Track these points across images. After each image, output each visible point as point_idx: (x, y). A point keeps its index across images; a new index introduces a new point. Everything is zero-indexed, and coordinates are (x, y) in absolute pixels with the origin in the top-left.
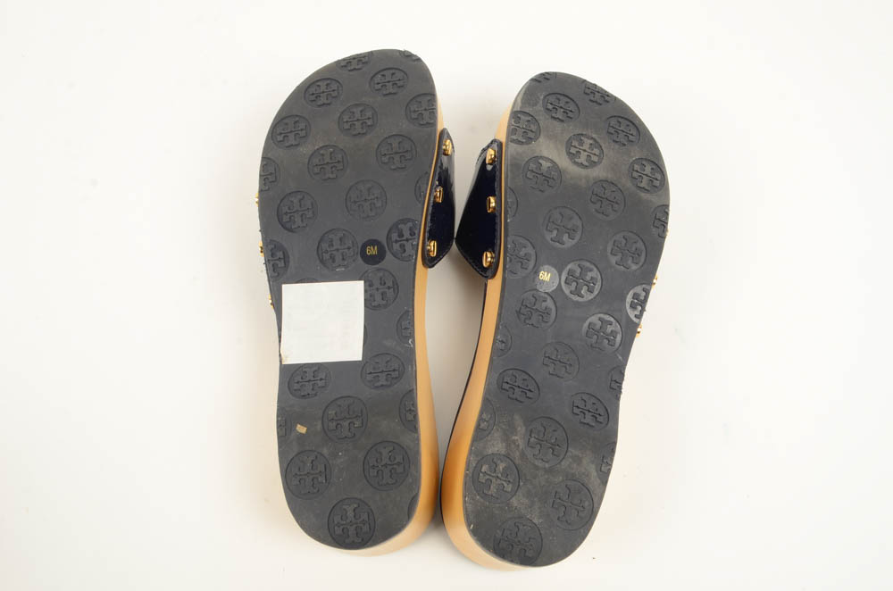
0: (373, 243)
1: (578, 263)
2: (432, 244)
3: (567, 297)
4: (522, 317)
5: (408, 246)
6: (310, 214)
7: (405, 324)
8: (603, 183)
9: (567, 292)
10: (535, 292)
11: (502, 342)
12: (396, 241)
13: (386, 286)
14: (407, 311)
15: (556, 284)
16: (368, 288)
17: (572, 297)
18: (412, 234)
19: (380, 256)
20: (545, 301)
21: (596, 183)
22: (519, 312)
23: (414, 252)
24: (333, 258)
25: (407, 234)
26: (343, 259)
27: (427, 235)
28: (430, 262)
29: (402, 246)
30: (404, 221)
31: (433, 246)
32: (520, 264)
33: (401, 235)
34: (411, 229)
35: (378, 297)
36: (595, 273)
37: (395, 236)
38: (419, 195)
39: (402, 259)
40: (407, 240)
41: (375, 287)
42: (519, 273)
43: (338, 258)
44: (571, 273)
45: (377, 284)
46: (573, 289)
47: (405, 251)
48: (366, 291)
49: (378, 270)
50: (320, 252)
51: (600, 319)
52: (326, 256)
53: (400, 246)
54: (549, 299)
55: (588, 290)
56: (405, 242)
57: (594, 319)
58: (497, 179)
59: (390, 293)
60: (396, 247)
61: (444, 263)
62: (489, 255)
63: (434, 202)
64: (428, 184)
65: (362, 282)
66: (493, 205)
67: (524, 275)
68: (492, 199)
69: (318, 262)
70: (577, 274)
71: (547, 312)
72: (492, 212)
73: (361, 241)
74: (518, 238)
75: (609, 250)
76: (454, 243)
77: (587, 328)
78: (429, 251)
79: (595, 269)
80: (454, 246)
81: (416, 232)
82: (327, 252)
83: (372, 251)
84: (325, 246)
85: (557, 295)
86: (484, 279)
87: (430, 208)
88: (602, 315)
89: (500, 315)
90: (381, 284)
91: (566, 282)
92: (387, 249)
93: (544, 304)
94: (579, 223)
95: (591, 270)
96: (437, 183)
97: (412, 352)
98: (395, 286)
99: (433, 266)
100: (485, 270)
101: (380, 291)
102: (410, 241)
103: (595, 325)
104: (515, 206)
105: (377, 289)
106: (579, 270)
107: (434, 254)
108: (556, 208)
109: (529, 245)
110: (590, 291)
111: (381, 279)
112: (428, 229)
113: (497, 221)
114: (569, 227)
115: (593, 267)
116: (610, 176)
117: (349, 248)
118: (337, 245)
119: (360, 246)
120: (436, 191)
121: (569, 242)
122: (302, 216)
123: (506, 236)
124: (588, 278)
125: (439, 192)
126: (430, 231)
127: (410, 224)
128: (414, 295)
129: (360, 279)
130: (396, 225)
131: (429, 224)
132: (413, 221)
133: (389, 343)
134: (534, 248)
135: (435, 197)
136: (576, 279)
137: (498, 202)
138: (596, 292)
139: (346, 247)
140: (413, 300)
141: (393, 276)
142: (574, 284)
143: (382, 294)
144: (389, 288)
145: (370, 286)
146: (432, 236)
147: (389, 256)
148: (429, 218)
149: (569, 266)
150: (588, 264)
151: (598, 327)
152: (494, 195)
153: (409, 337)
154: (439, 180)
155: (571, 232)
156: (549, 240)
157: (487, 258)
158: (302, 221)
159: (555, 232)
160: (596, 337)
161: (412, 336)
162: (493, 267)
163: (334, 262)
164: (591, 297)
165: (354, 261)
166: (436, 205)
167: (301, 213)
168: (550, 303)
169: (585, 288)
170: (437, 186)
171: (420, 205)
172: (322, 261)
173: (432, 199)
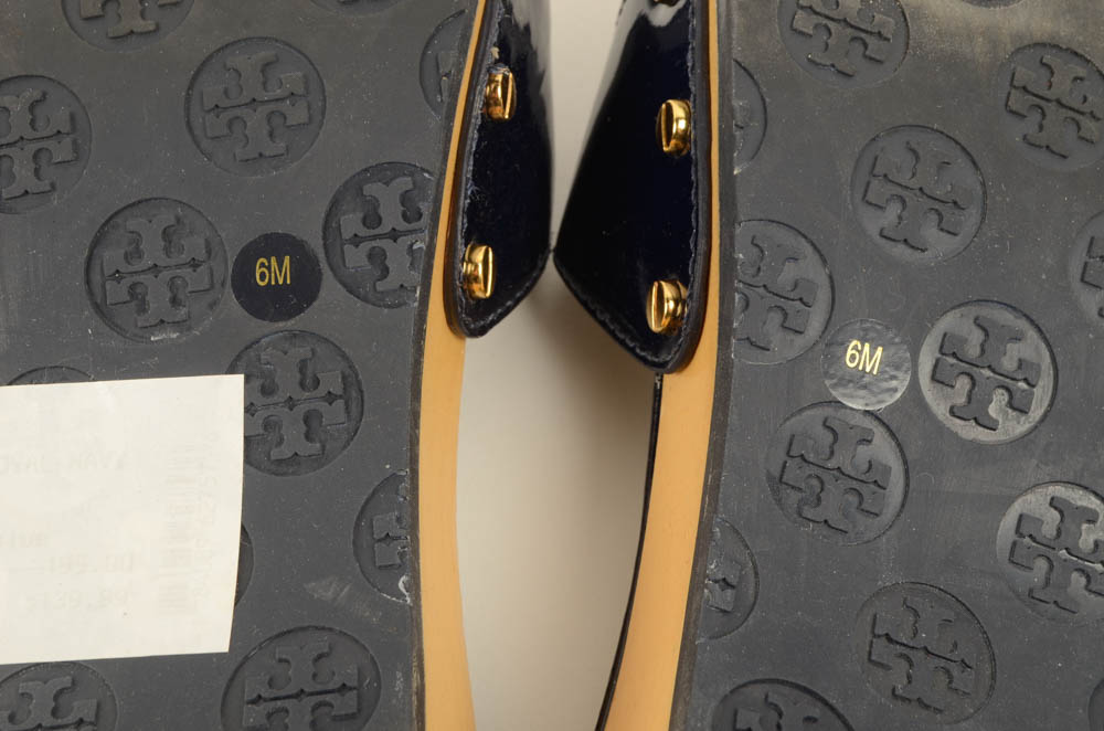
0: (274, 245)
1: (974, 310)
2: (479, 256)
3: (940, 429)
4: (793, 498)
5: (396, 255)
6: (62, 151)
7: (383, 522)
8: (1042, 50)
9: (940, 409)
10: (828, 411)
11: (726, 584)
12: (356, 240)
13: (322, 391)
14: (393, 480)
15: (901, 384)
16: (259, 400)
17: (957, 425)
18: (412, 215)
19: (303, 290)
20: (866, 441)
21: (1018, 50)
22: (778, 482)
23: (417, 276)
24: (136, 296)
25: (392, 217)
26: (175, 301)
27: (462, 222)
28: (472, 317)
29: (378, 257)
30: (385, 172)
31: (480, 261)
32: (776, 317)
33: (372, 219)
34: (405, 199)
35: (293, 432)
36: (1030, 348)
37: (351, 223)
38: (433, 83)
39: (378, 300)
40: (394, 235)
41: (280, 397)
42: (776, 348)
43: (158, 299)
44: (950, 347)
45: (288, 383)
46: (962, 400)
47: (385, 271)
48: (249, 409)
49: (293, 336)
50: (96, 278)
51: (1054, 503)
52: (117, 292)
53: (371, 256)
54: (879, 434)
55: (1011, 405)
56: (386, 244)
57: (1034, 503)
58: (695, 43)
59: (334, 414)
60: (356, 258)
61: (514, 331)
62: (668, 291)
63: (487, 118)
64: (464, 52)
65: (239, 379)
66: (680, 125)
67: (792, 355)
68: (678, 110)
69: (88, 312)
70: (973, 351)
71: (874, 477)
72: (678, 151)
73: (234, 240)
74: (773, 228)
75: (1075, 270)
76: (550, 264)
77: (1012, 536)
78: (470, 279)
79: (1032, 333)
80: (551, 275)
81: (425, 207)
82: (117, 276)
83: (274, 272)
84: (111, 257)
85: (909, 415)
86: (649, 372)
87: (474, 134)
88: (1059, 491)
89: (712, 491)
90: (302, 385)
91: (934, 378)
92: (324, 265)
93: (864, 452)
94: (970, 180)
95: (1017, 338)
96: (495, 52)
97: (410, 621)
98: (352, 390)
99: (482, 331)
100: (655, 342)
101: (301, 409)
102: (404, 241)
103: (1039, 522)
104: (757, 125)
105: (291, 403)
106: (976, 336)
107: (483, 290)
108: (895, 129)
109: (809, 249)
110: (1018, 407)
111: (302, 368)
112: (464, 203)
113: (696, 175)
114: (938, 193)
115: (1022, 324)
116: (1065, 30)
117: (194, 264)
118: (153, 252)
119: (232, 259)
120: (491, 81)
121: (939, 245)
122: (36, 156)
123: (729, 222)
124: (1008, 364)
125: (502, 87)
126: (472, 212)
127: (404, 183)
128: (416, 424)
129: (231, 370)
130: (354, 187)
131: (468, 188)
132: (411, 170)
133: (325, 590)
134: (824, 261)
135: (489, 102)
136: (969, 368)
137: (700, 117)
138: (1036, 413)
139: (184, 257)
140: (414, 442)
141: (344, 356)
142: (963, 384)
143: (306, 420)
144: (330, 398)
145: (266, 391)
146: (477, 233)
147: (330, 288)
148: (469, 167)
149: (947, 322)
150: (1006, 317)
151: (1049, 530)
152: (683, 95)
153: (400, 569)
154: (503, 45)
155: (945, 209)
156: (873, 231)
157: (664, 302)
158: (37, 172)
159: (894, 210)
160: (1042, 564)
161: (409, 563)
162: (686, 328)
163: (142, 309)
164: (1017, 427)
165: (212, 306)
166: (490, 126)
167: (35, 146)
168: (882, 449)
169: (1000, 397)
170: (496, 62)
171: (435, 120)
172: (100, 309)
173: (478, 104)
